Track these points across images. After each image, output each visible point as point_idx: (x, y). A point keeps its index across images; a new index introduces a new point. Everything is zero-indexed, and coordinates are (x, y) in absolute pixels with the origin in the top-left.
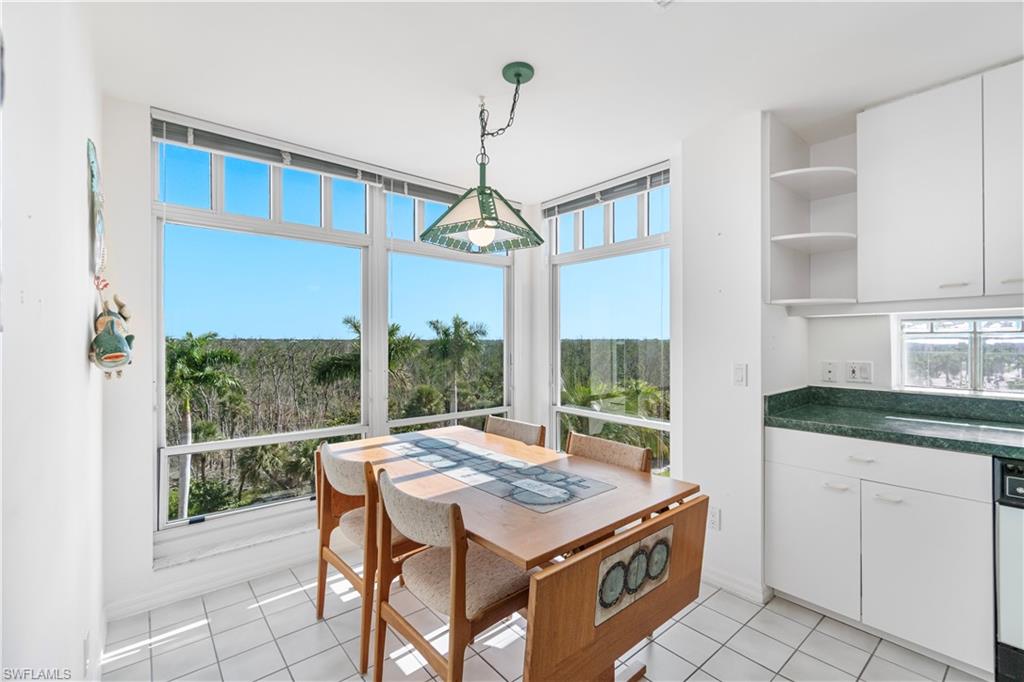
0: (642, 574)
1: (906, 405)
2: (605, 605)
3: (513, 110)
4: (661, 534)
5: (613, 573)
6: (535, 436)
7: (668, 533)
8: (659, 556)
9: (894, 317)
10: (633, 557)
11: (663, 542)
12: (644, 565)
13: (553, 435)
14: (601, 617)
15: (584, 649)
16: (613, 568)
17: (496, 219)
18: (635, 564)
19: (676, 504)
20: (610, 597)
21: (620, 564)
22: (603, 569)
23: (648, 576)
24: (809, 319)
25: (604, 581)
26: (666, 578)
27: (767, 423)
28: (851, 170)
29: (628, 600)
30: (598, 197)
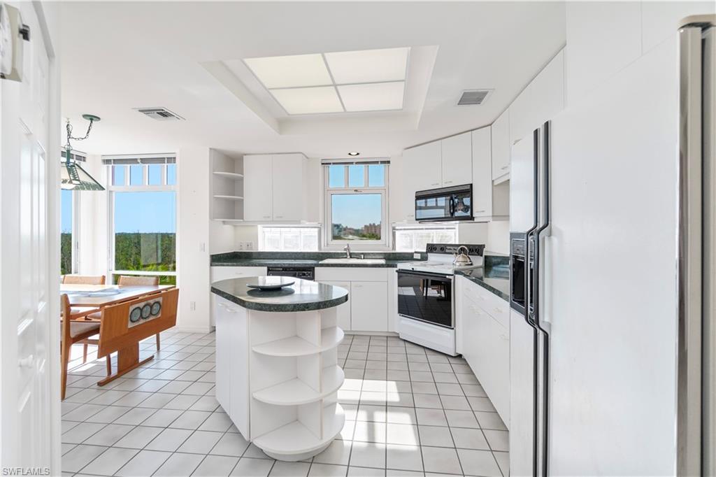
0: (149, 313)
1: (261, 257)
2: (132, 321)
3: (88, 132)
4: (157, 300)
5: (136, 311)
6: (100, 280)
7: (160, 299)
8: (156, 307)
9: (259, 226)
10: (144, 306)
11: (158, 303)
12: (149, 310)
13: (110, 280)
14: (130, 325)
15: (124, 335)
16: (136, 309)
17: (79, 180)
18: (145, 309)
19: (165, 291)
20: (134, 319)
21: (138, 308)
22: (131, 309)
23: (151, 313)
24: (235, 226)
25: (132, 313)
26: (160, 315)
27: (211, 265)
28: (240, 175)
29: (142, 321)
30: (139, 161)
